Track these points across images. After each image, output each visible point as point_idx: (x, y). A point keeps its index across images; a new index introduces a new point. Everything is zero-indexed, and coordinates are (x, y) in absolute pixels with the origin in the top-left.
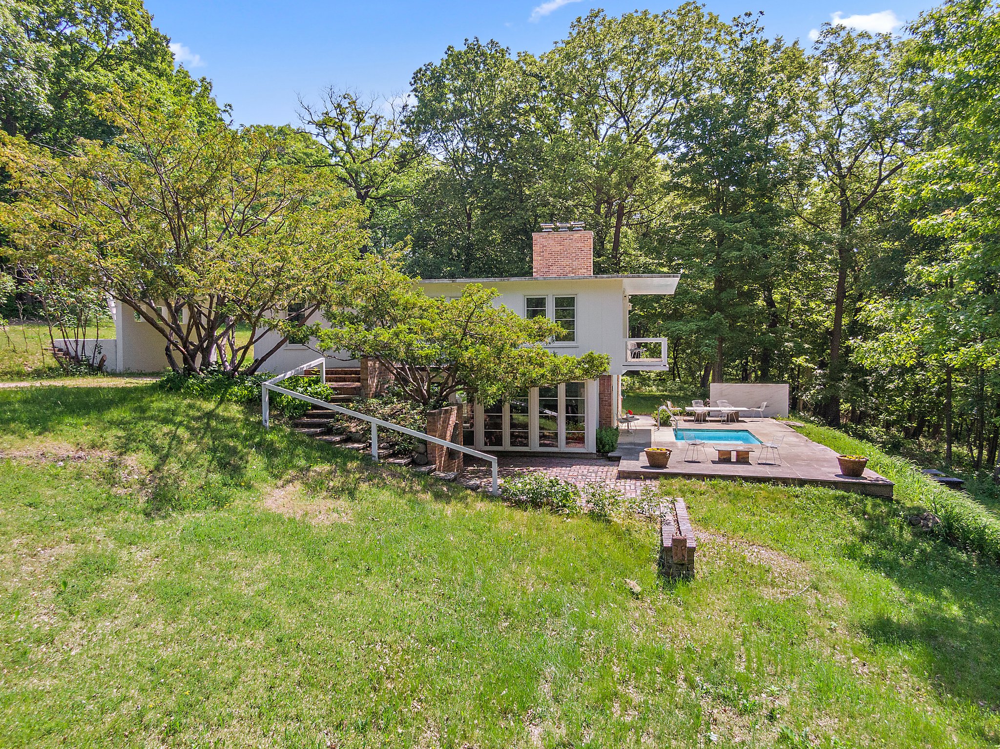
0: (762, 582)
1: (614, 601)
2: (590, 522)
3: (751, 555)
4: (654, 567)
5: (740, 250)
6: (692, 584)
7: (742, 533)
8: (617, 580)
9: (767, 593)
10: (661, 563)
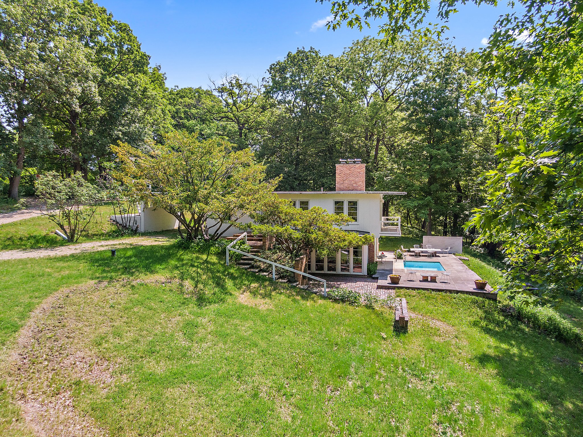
0: (435, 335)
1: (376, 341)
2: (366, 309)
3: (432, 323)
4: (392, 328)
6: (407, 335)
7: (429, 314)
8: (377, 333)
9: (436, 339)
10: (395, 327)
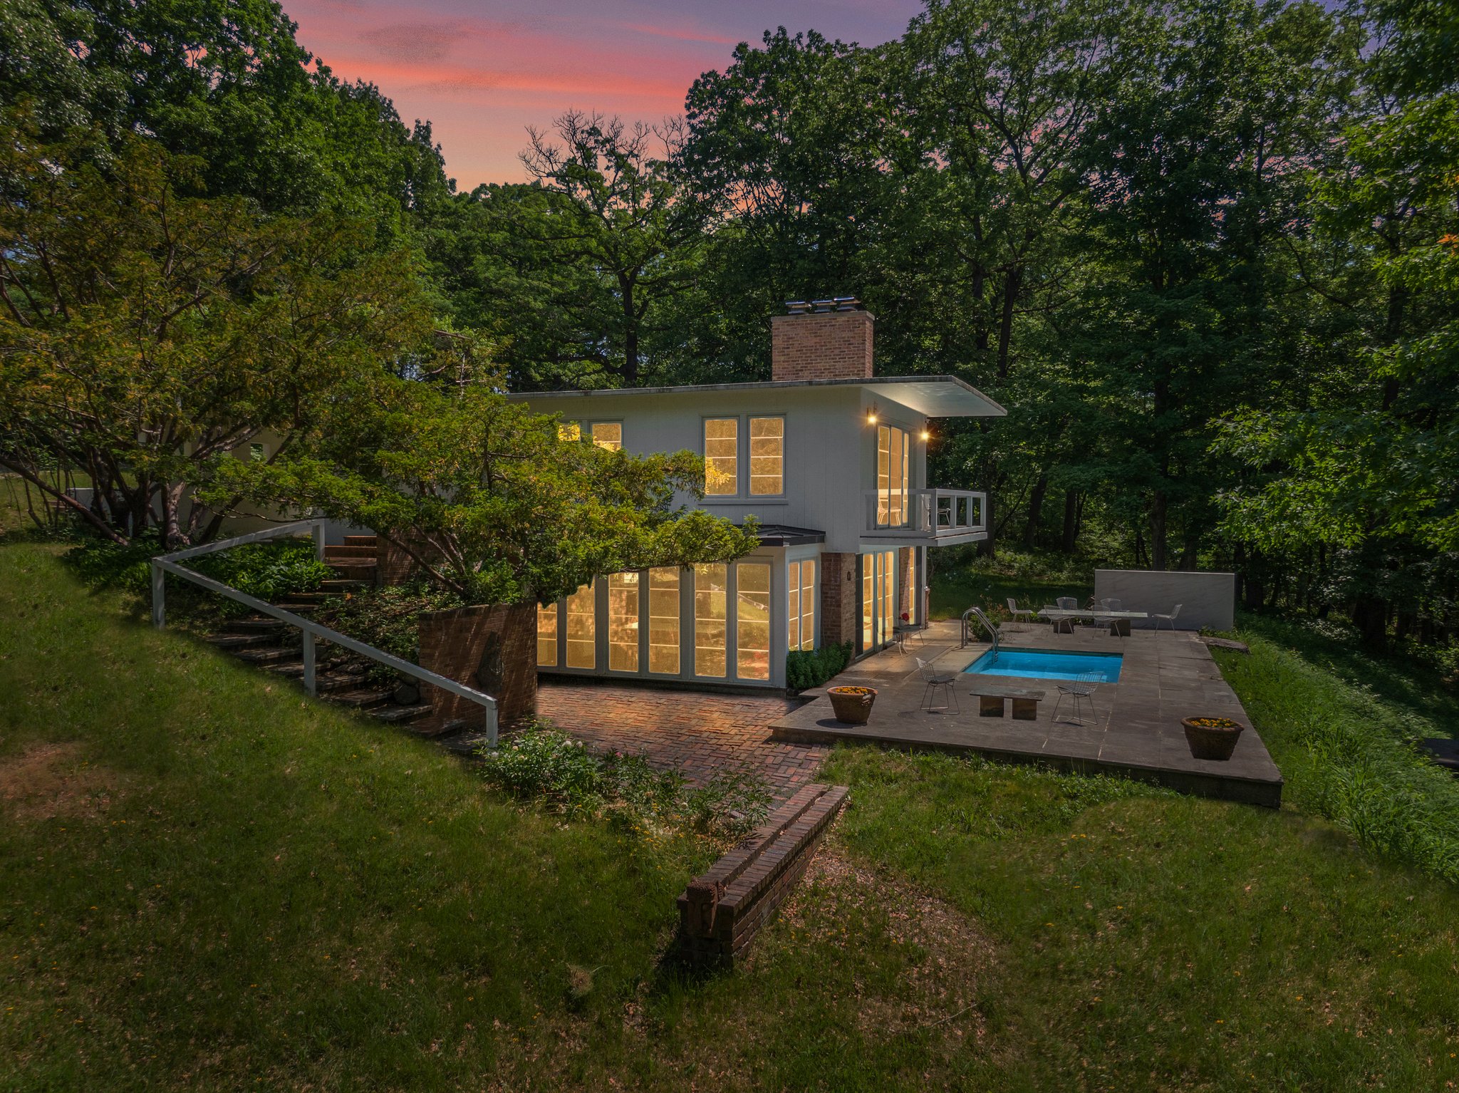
5: (1184, 344)
10: (679, 931)
